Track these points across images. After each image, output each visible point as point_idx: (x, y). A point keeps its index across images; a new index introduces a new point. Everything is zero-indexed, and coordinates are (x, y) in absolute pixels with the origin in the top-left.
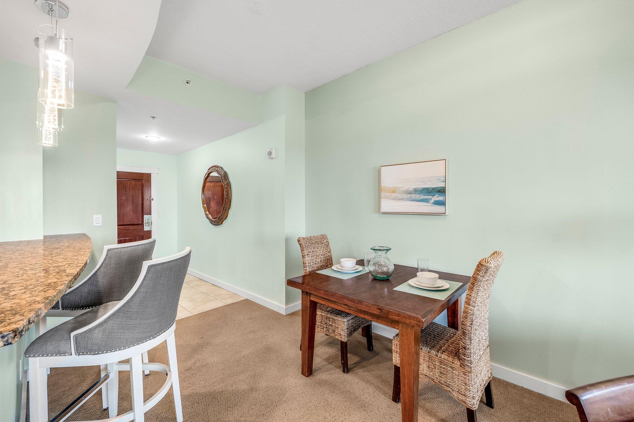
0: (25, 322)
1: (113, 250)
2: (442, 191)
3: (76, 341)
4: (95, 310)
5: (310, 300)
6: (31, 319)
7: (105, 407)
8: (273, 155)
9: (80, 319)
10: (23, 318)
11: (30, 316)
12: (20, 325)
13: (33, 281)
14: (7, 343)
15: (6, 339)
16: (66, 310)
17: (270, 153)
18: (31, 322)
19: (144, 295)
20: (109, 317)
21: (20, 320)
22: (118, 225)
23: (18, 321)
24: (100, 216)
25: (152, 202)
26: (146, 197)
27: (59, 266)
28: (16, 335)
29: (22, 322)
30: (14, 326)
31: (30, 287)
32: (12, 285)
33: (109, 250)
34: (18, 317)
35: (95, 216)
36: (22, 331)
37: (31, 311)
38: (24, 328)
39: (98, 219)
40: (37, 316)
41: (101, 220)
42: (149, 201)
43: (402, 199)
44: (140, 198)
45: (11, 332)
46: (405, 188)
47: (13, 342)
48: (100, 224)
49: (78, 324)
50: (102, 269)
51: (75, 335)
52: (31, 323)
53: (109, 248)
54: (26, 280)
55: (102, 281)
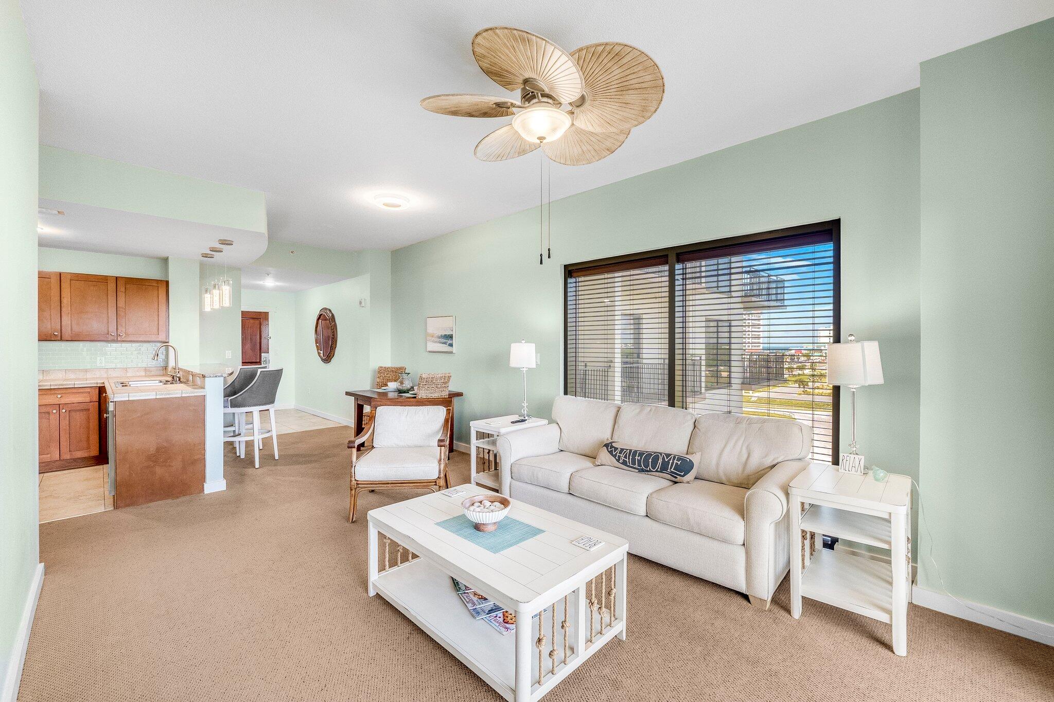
2: (451, 337)
5: (358, 404)
7: (238, 455)
8: (363, 304)
17: (361, 303)
24: (230, 352)
25: (270, 340)
26: (263, 336)
33: (237, 371)
35: (227, 352)
41: (230, 355)
42: (267, 340)
43: (436, 342)
44: (258, 337)
46: (440, 334)
48: (230, 357)
53: (237, 369)
55: (237, 385)
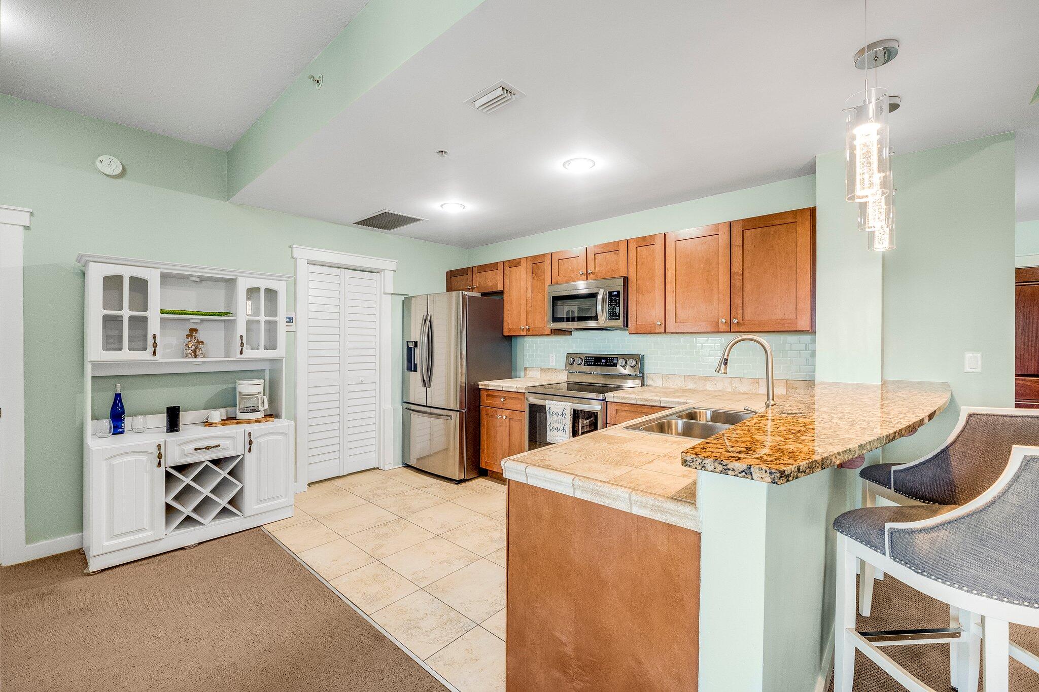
0: (793, 468)
1: (979, 417)
3: (891, 537)
4: (934, 508)
6: (801, 468)
9: (908, 511)
10: (794, 463)
11: (801, 463)
12: (788, 469)
13: (831, 430)
14: (773, 482)
15: (773, 476)
16: (899, 493)
18: (801, 470)
19: (1014, 511)
20: (943, 525)
21: (790, 464)
22: (1017, 375)
23: (788, 464)
24: (979, 355)
27: (872, 421)
28: (781, 477)
29: (791, 466)
30: (782, 468)
31: (823, 436)
32: (809, 430)
33: (970, 416)
34: (791, 461)
35: (968, 355)
36: (789, 476)
37: (806, 459)
38: (791, 473)
39: (972, 361)
40: (809, 467)
41: (979, 363)
45: (777, 472)
47: (778, 483)
49: (900, 515)
50: (956, 445)
51: (893, 528)
52: (802, 472)
53: (972, 412)
54: (825, 429)
